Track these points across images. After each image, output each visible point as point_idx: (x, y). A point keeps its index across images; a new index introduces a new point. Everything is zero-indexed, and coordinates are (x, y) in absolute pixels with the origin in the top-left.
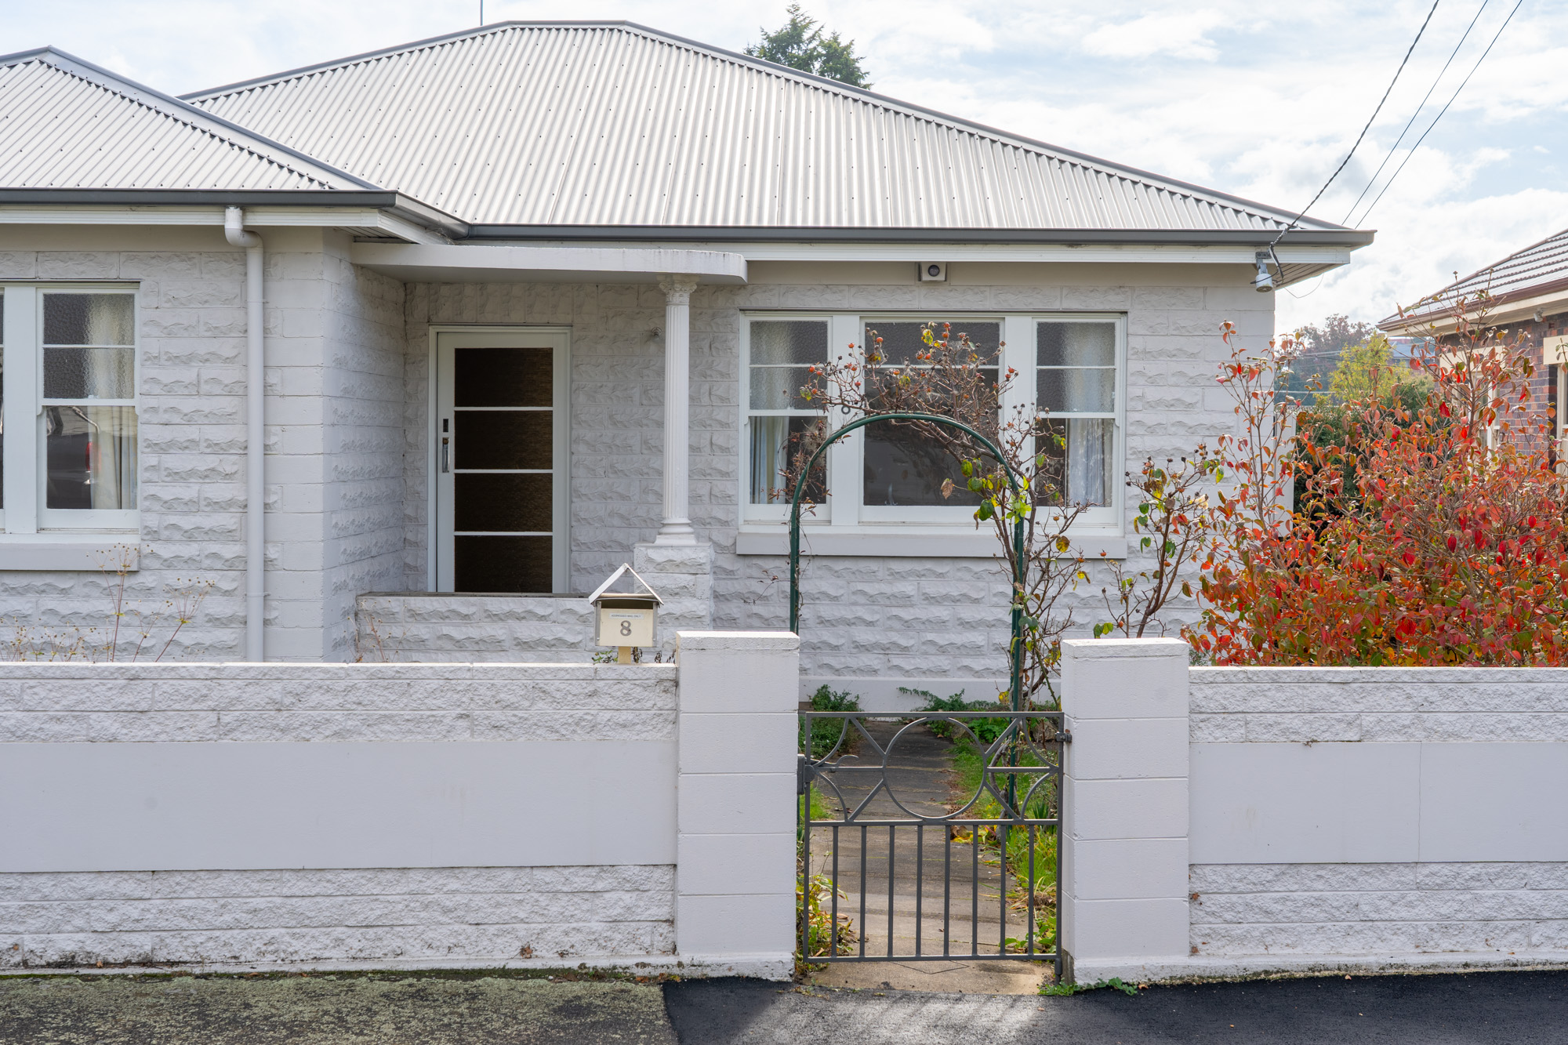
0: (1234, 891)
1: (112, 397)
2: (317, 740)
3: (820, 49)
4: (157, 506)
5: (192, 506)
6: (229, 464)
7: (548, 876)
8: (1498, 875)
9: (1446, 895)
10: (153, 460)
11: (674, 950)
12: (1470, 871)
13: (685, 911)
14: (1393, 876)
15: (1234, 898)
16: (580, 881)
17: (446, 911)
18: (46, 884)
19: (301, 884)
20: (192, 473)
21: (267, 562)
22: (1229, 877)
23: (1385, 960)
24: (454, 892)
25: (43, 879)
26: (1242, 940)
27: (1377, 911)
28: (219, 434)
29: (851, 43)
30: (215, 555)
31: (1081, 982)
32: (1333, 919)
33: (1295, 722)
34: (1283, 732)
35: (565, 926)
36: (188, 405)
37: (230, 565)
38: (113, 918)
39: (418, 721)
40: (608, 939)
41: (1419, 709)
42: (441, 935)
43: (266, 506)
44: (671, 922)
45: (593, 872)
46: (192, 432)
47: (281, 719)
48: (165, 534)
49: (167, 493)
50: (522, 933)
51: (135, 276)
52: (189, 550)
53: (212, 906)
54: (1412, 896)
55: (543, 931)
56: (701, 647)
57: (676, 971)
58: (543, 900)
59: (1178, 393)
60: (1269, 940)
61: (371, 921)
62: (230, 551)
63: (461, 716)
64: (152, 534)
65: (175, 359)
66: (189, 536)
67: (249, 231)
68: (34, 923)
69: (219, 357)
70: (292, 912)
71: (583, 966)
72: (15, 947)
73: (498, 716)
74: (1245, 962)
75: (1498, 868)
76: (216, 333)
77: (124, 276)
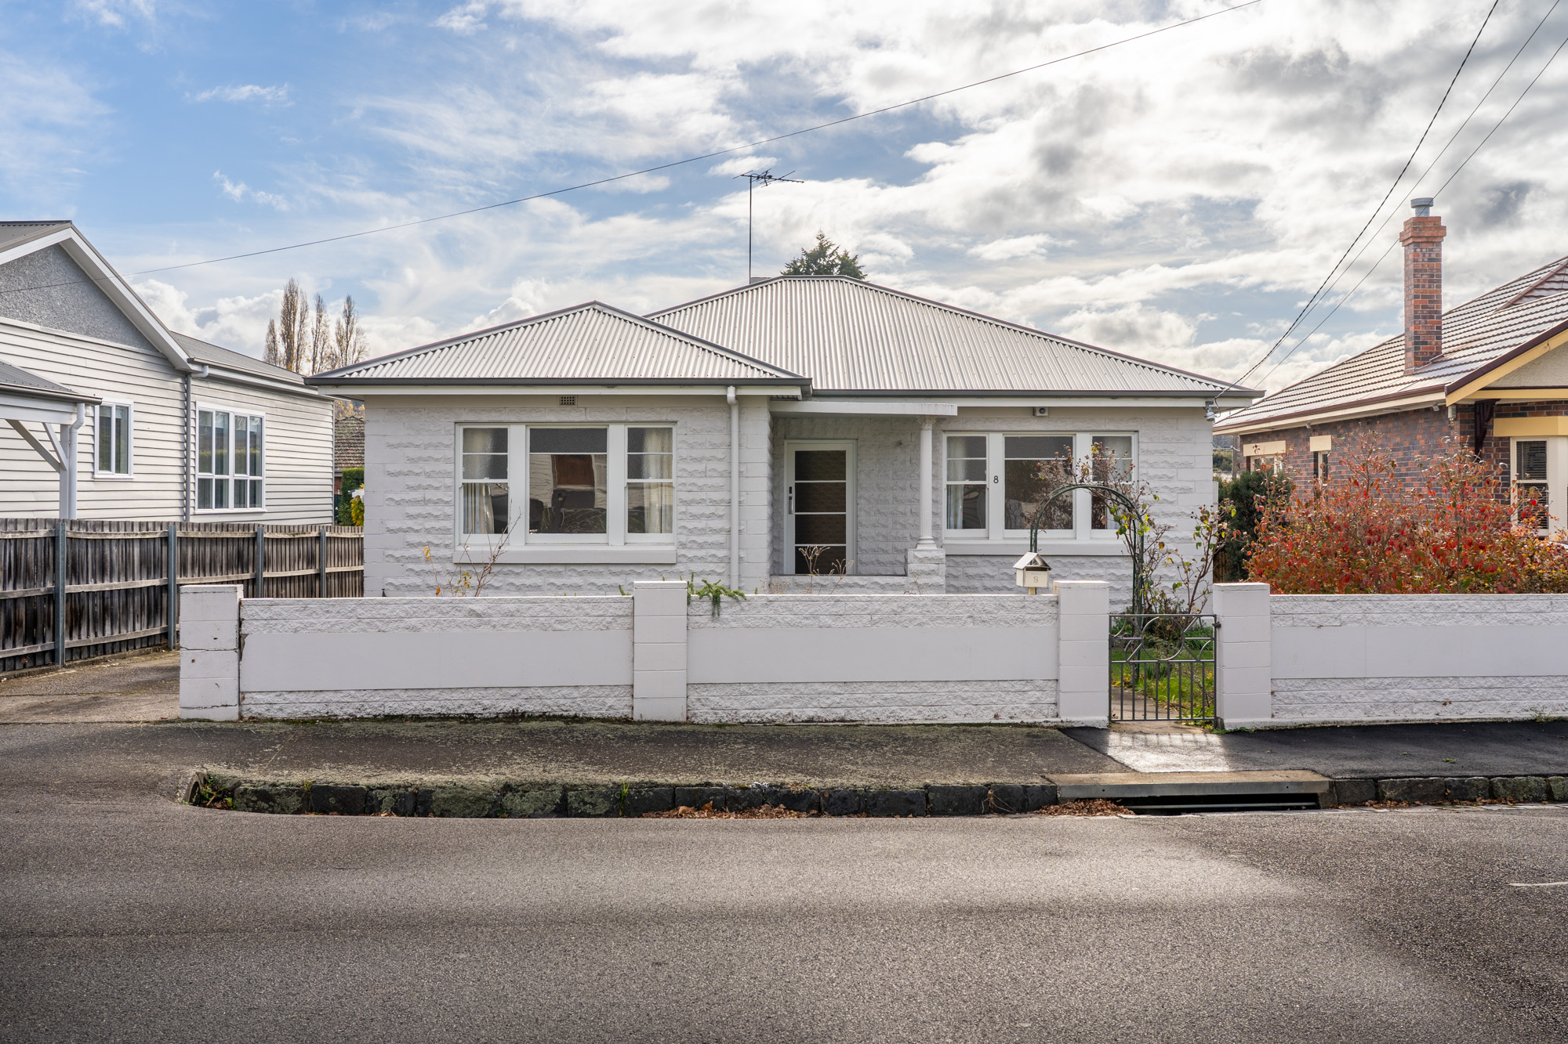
0: (1289, 691)
1: (657, 478)
2: (911, 627)
3: (837, 261)
4: (685, 532)
5: (702, 531)
6: (721, 510)
7: (1005, 684)
8: (1399, 683)
9: (1377, 692)
10: (683, 509)
11: (1057, 716)
12: (1387, 681)
13: (1064, 700)
14: (1355, 684)
15: (1289, 693)
16: (1018, 686)
17: (963, 699)
18: (802, 688)
19: (905, 688)
20: (702, 515)
21: (740, 558)
22: (1287, 684)
23: (1354, 719)
24: (966, 691)
25: (801, 685)
26: (1292, 711)
27: (1349, 699)
28: (716, 496)
29: (856, 257)
30: (714, 555)
31: (1227, 729)
32: (1330, 702)
33: (1313, 618)
34: (1309, 622)
35: (1012, 706)
36: (701, 482)
37: (721, 560)
38: (829, 702)
39: (952, 619)
40: (1030, 711)
41: (1365, 612)
42: (961, 709)
43: (740, 531)
44: (1056, 704)
45: (1024, 683)
46: (703, 495)
47: (897, 618)
48: (689, 545)
49: (691, 525)
50: (995, 709)
51: (675, 419)
52: (701, 553)
53: (868, 697)
54: (1363, 692)
55: (1003, 708)
56: (1069, 587)
57: (1060, 724)
58: (1003, 695)
59: (1165, 472)
60: (1303, 711)
61: (933, 703)
62: (721, 553)
63: (969, 617)
64: (683, 545)
65: (694, 459)
66: (701, 546)
67: (737, 397)
68: (797, 704)
69: (716, 458)
70: (901, 700)
71: (1022, 722)
72: (789, 714)
73: (985, 617)
74: (1295, 720)
75: (1399, 680)
76: (714, 446)
77: (670, 419)
